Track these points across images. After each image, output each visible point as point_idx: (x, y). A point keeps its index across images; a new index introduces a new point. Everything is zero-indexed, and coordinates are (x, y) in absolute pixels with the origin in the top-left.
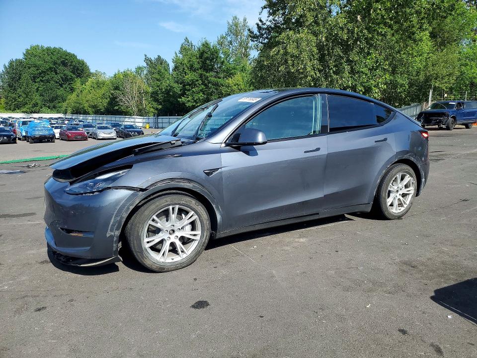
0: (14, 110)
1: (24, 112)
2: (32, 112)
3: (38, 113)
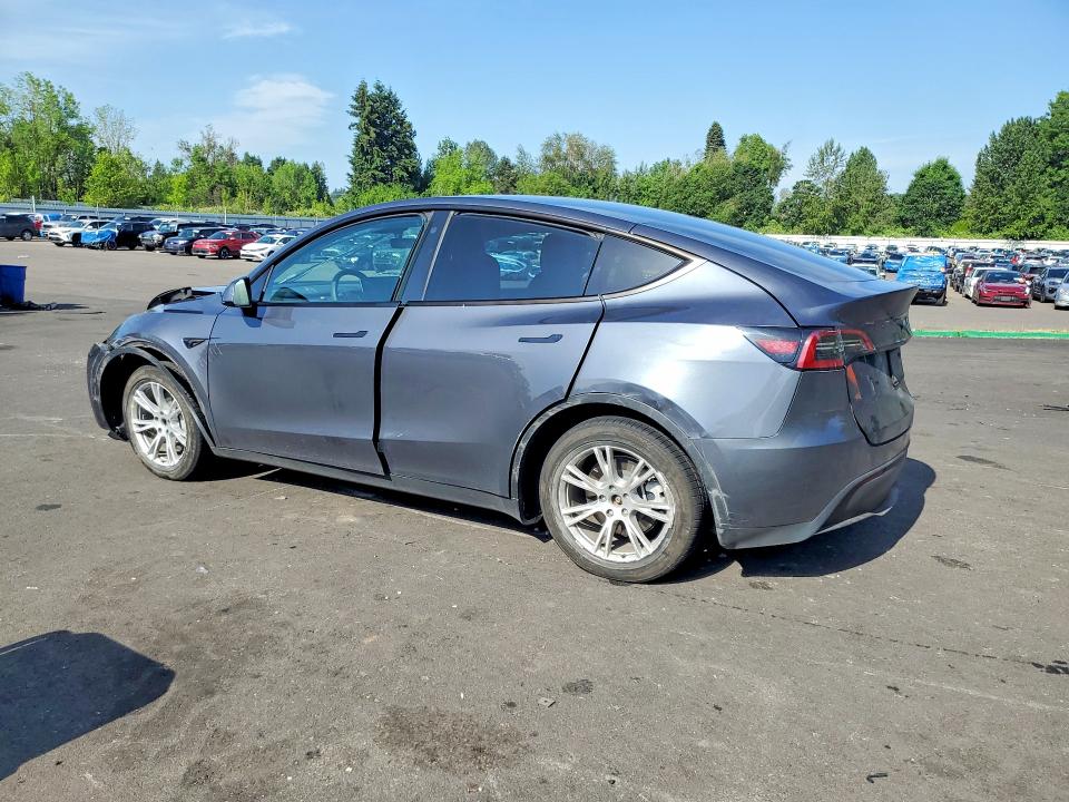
0: (986, 233)
1: (1006, 237)
2: (1025, 237)
3: (1040, 238)
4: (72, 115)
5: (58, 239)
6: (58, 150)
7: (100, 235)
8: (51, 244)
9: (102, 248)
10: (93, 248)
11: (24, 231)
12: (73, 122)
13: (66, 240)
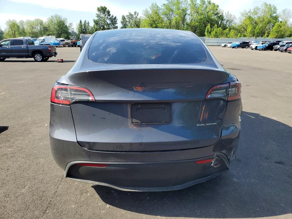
4: (275, 13)
5: (252, 48)
6: (268, 23)
7: (262, 47)
8: (250, 49)
9: (262, 50)
10: (260, 50)
11: (246, 46)
12: (274, 15)
13: (254, 48)
